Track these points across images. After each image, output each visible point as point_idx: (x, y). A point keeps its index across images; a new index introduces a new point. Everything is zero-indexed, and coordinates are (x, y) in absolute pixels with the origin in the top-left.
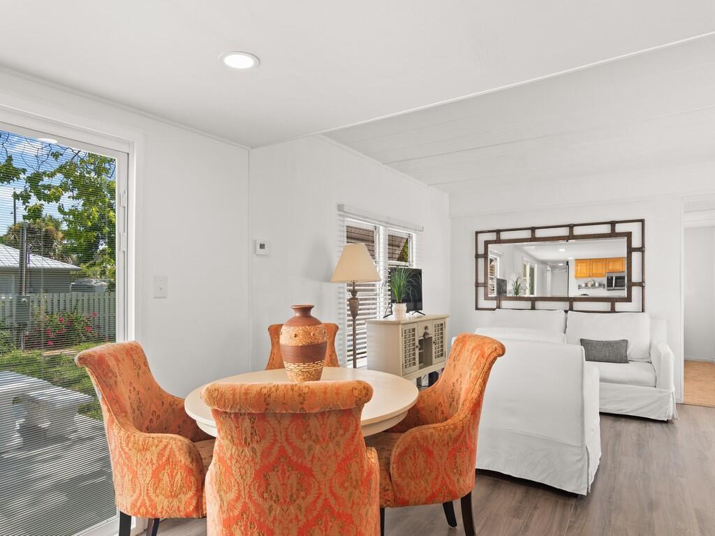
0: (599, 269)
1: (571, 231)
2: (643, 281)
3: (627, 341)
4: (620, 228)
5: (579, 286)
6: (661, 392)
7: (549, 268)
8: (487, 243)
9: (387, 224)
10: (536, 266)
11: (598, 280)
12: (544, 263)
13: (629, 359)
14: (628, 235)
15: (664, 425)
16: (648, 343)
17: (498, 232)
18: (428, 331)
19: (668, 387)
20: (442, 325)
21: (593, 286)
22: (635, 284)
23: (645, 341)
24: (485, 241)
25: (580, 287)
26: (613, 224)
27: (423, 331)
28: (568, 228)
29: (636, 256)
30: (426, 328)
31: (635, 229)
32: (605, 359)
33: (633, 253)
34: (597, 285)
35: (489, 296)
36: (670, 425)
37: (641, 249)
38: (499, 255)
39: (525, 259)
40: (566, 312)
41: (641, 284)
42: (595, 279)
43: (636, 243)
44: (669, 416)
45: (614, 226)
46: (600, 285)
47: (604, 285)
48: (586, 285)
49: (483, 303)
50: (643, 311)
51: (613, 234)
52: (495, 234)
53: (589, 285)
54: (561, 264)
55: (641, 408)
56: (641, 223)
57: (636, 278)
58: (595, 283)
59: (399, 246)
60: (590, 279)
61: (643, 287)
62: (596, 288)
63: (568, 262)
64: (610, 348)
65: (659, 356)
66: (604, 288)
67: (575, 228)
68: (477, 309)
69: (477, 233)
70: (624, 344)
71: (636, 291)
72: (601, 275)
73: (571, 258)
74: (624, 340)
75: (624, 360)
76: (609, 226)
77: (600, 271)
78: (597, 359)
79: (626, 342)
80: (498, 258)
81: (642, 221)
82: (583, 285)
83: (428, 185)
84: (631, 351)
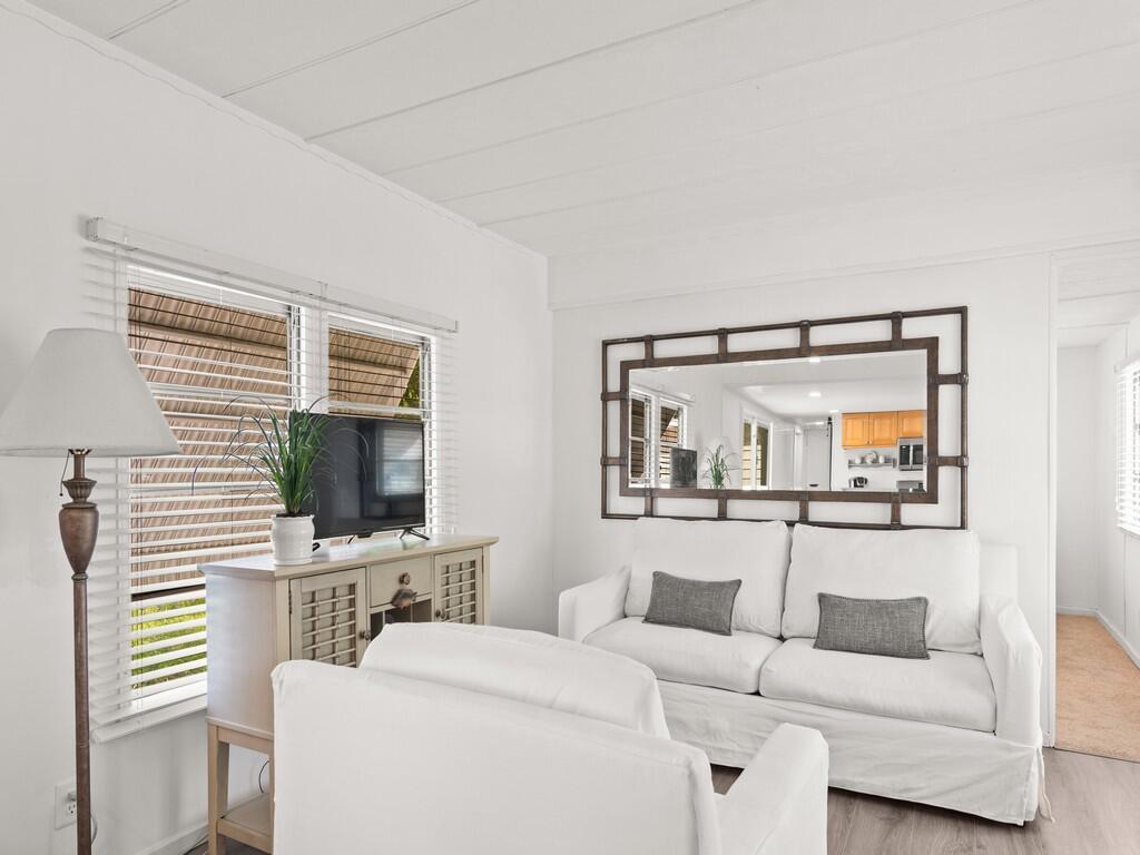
0: (885, 430)
1: (805, 337)
2: (964, 454)
3: (926, 602)
4: (911, 329)
5: (850, 462)
6: (1009, 749)
7: (798, 430)
8: (626, 366)
9: (321, 299)
10: (771, 425)
11: (883, 452)
12: (789, 419)
13: (929, 645)
14: (931, 345)
15: (1017, 836)
16: (975, 607)
17: (649, 341)
18: (411, 587)
19: (1026, 737)
20: (473, 563)
21: (875, 461)
22: (946, 461)
23: (967, 604)
24: (623, 363)
25: (851, 464)
26: (896, 318)
27: (394, 587)
28: (798, 330)
29: (947, 393)
30: (402, 579)
31: (944, 329)
32: (872, 646)
33: (941, 387)
34: (881, 460)
35: (631, 486)
36: (1031, 836)
37: (960, 379)
38: (687, 402)
39: (746, 410)
40: (790, 524)
41: (959, 462)
42: (878, 449)
43: (948, 364)
44: (1028, 813)
45: (900, 324)
46: (887, 461)
47: (894, 461)
48: (863, 460)
49: (618, 504)
50: (963, 527)
51: (897, 343)
52: (642, 346)
53: (868, 461)
54: (821, 423)
55: (959, 788)
56: (957, 317)
57: (947, 447)
58: (877, 457)
59: (403, 369)
60: (869, 450)
61: (963, 468)
62: (881, 466)
63: (830, 419)
64: (886, 619)
65: (1004, 652)
66: (894, 466)
67: (813, 330)
68: (605, 515)
69: (606, 344)
70: (918, 610)
71: (947, 475)
72: (890, 443)
73: (833, 411)
74: (919, 599)
75: (917, 650)
76: (888, 325)
77: (886, 435)
78: (853, 647)
79: (922, 602)
80: (685, 408)
81: (962, 311)
82: (858, 461)
83: (480, 225)
84: (936, 627)
